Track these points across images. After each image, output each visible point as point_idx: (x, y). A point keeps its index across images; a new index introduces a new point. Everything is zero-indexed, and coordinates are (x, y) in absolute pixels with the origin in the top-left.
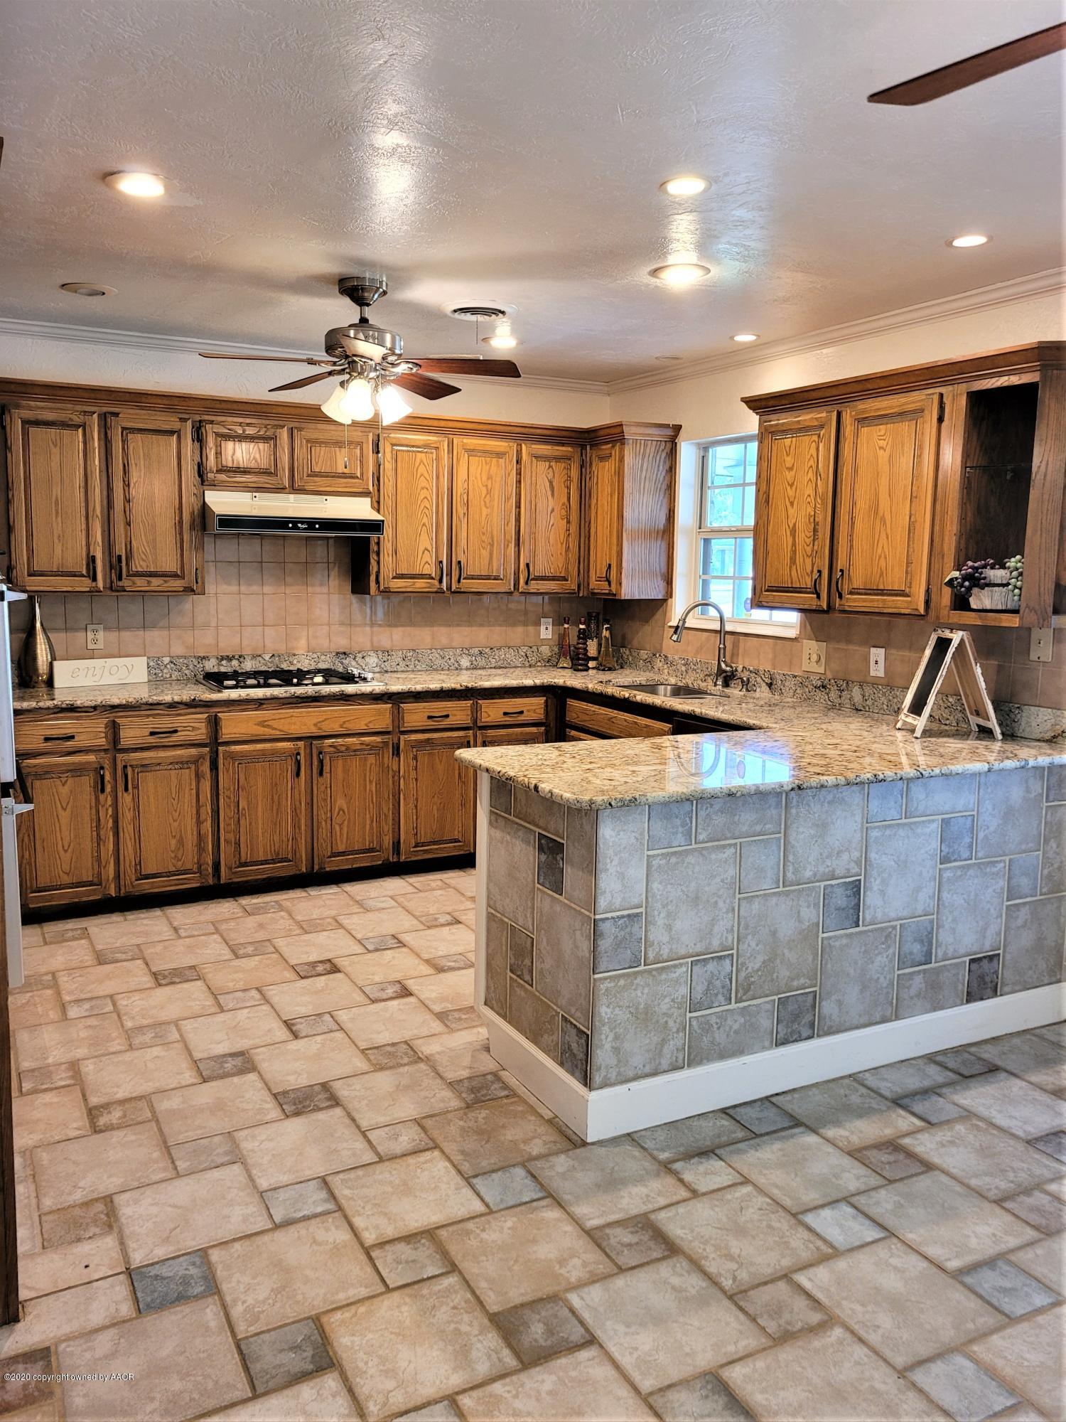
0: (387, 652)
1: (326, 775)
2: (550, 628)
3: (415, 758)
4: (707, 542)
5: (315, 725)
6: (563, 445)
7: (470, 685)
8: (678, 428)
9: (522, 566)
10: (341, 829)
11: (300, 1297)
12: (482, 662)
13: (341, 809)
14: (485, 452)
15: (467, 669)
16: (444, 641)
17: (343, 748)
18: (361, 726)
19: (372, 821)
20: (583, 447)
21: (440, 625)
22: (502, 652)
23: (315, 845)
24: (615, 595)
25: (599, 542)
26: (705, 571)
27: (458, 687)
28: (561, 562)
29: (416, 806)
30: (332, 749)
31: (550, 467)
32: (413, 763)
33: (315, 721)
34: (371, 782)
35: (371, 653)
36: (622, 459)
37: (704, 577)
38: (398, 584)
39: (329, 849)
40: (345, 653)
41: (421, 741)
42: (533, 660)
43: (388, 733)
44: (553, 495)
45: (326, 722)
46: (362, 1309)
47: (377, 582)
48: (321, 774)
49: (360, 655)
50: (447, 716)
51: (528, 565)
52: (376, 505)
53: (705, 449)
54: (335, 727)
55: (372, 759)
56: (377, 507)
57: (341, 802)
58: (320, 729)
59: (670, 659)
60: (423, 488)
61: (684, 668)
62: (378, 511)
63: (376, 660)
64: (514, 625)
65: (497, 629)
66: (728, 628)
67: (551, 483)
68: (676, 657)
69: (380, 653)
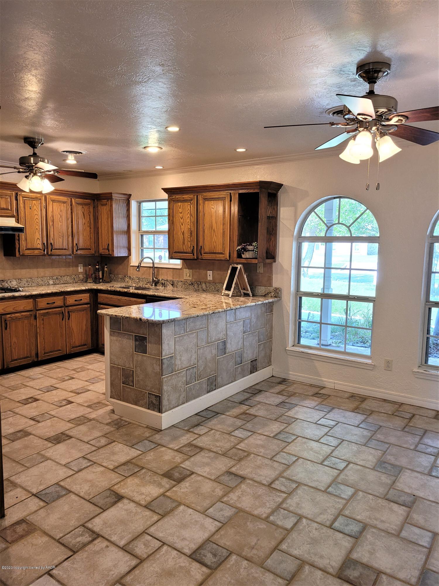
0: (20, 279)
1: (8, 329)
2: (82, 268)
3: (43, 320)
4: (142, 236)
5: (3, 309)
6: (87, 199)
7: (62, 290)
8: (130, 195)
9: (74, 245)
10: (15, 351)
11: (100, 486)
12: (58, 282)
13: (15, 342)
14: (59, 202)
15: (52, 285)
16: (42, 274)
17: (15, 318)
18: (21, 308)
19: (27, 346)
20: (94, 200)
21: (40, 268)
22: (65, 278)
23: (5, 357)
24: (111, 255)
25: (103, 236)
26: (142, 246)
27: (58, 291)
28: (88, 243)
29: (44, 338)
30: (10, 319)
31: (83, 207)
32: (42, 322)
33: (3, 308)
34: (26, 330)
35: (14, 280)
36: (111, 206)
37: (142, 248)
38: (27, 252)
39: (10, 359)
40: (3, 281)
41: (45, 313)
42: (77, 280)
43: (31, 311)
44: (84, 218)
45: (7, 308)
46: (122, 483)
47: (19, 251)
48: (6, 329)
49: (9, 281)
50: (54, 303)
51: (77, 244)
52: (17, 221)
53: (139, 203)
54: (11, 310)
55: (26, 321)
56: (18, 221)
57: (14, 340)
58: (5, 311)
59: (132, 277)
60: (35, 215)
61: (138, 281)
62: (18, 223)
63: (16, 283)
64: (69, 267)
65: (63, 269)
66: (155, 266)
67: (83, 213)
68: (134, 277)
69: (17, 280)
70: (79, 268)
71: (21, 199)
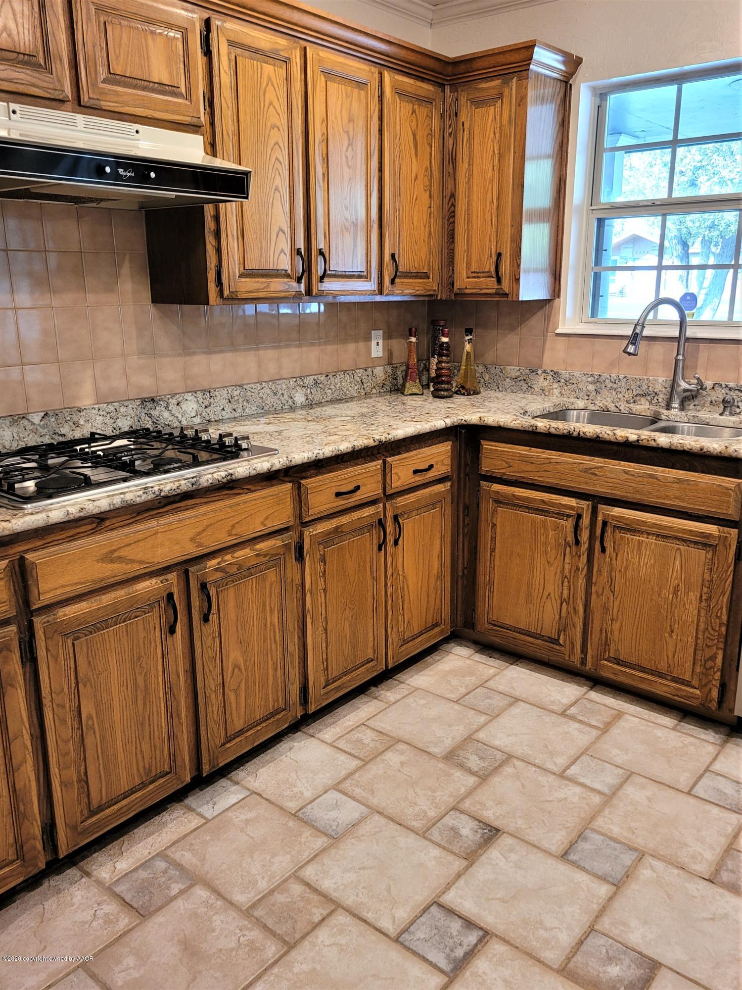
0: (208, 391)
1: (213, 618)
2: (381, 342)
3: (323, 560)
4: (601, 222)
5: (192, 540)
6: (423, 79)
7: (383, 439)
8: (578, 62)
9: (387, 257)
10: (237, 696)
12: (317, 396)
13: (236, 666)
14: (345, 79)
15: (303, 407)
16: (272, 369)
17: (234, 569)
18: (256, 527)
19: (276, 670)
20: (442, 86)
23: (203, 733)
25: (477, 223)
26: (598, 262)
27: (371, 443)
28: (423, 254)
29: (326, 630)
30: (219, 575)
31: (414, 112)
32: (320, 567)
33: (191, 533)
34: (271, 611)
35: (189, 396)
37: (597, 269)
38: (248, 286)
39: (223, 733)
40: (153, 400)
41: (328, 533)
42: (368, 385)
43: (287, 529)
44: (416, 155)
45: (209, 532)
47: (219, 283)
48: (206, 619)
49: (173, 401)
50: (358, 488)
51: (393, 256)
52: (209, 149)
53: (601, 95)
54: (219, 538)
55: (272, 576)
57: (234, 655)
58: (200, 545)
59: (565, 374)
60: (273, 127)
61: (591, 387)
63: (195, 406)
64: (344, 341)
65: (330, 348)
66: (690, 333)
67: (414, 135)
68: (577, 374)
69: (199, 394)
70: (374, 343)
71: (224, 48)
